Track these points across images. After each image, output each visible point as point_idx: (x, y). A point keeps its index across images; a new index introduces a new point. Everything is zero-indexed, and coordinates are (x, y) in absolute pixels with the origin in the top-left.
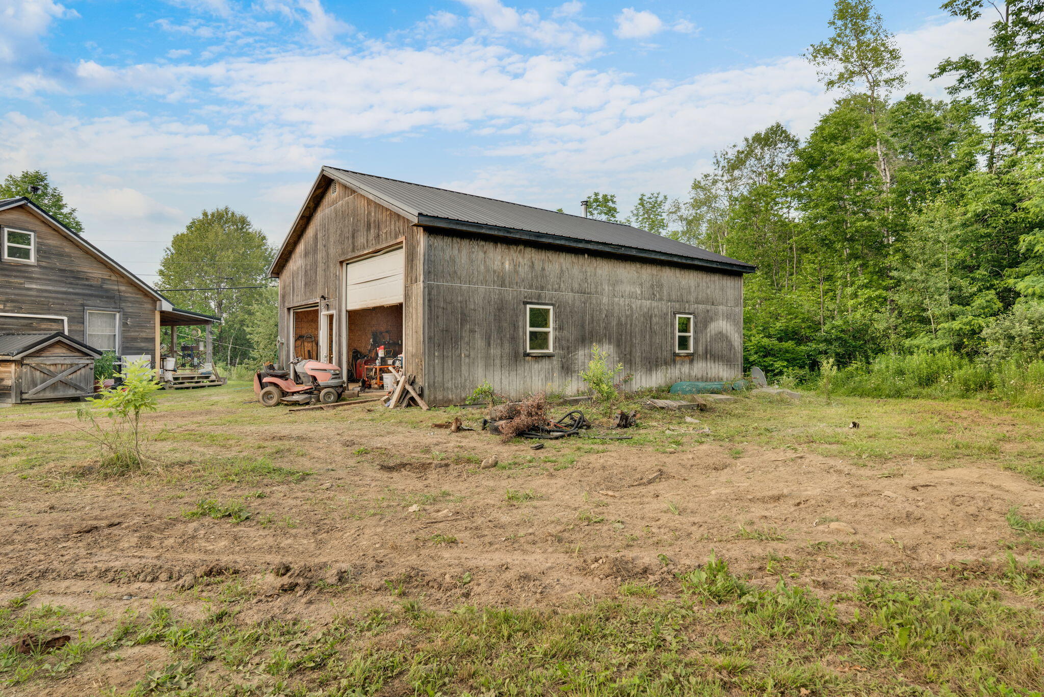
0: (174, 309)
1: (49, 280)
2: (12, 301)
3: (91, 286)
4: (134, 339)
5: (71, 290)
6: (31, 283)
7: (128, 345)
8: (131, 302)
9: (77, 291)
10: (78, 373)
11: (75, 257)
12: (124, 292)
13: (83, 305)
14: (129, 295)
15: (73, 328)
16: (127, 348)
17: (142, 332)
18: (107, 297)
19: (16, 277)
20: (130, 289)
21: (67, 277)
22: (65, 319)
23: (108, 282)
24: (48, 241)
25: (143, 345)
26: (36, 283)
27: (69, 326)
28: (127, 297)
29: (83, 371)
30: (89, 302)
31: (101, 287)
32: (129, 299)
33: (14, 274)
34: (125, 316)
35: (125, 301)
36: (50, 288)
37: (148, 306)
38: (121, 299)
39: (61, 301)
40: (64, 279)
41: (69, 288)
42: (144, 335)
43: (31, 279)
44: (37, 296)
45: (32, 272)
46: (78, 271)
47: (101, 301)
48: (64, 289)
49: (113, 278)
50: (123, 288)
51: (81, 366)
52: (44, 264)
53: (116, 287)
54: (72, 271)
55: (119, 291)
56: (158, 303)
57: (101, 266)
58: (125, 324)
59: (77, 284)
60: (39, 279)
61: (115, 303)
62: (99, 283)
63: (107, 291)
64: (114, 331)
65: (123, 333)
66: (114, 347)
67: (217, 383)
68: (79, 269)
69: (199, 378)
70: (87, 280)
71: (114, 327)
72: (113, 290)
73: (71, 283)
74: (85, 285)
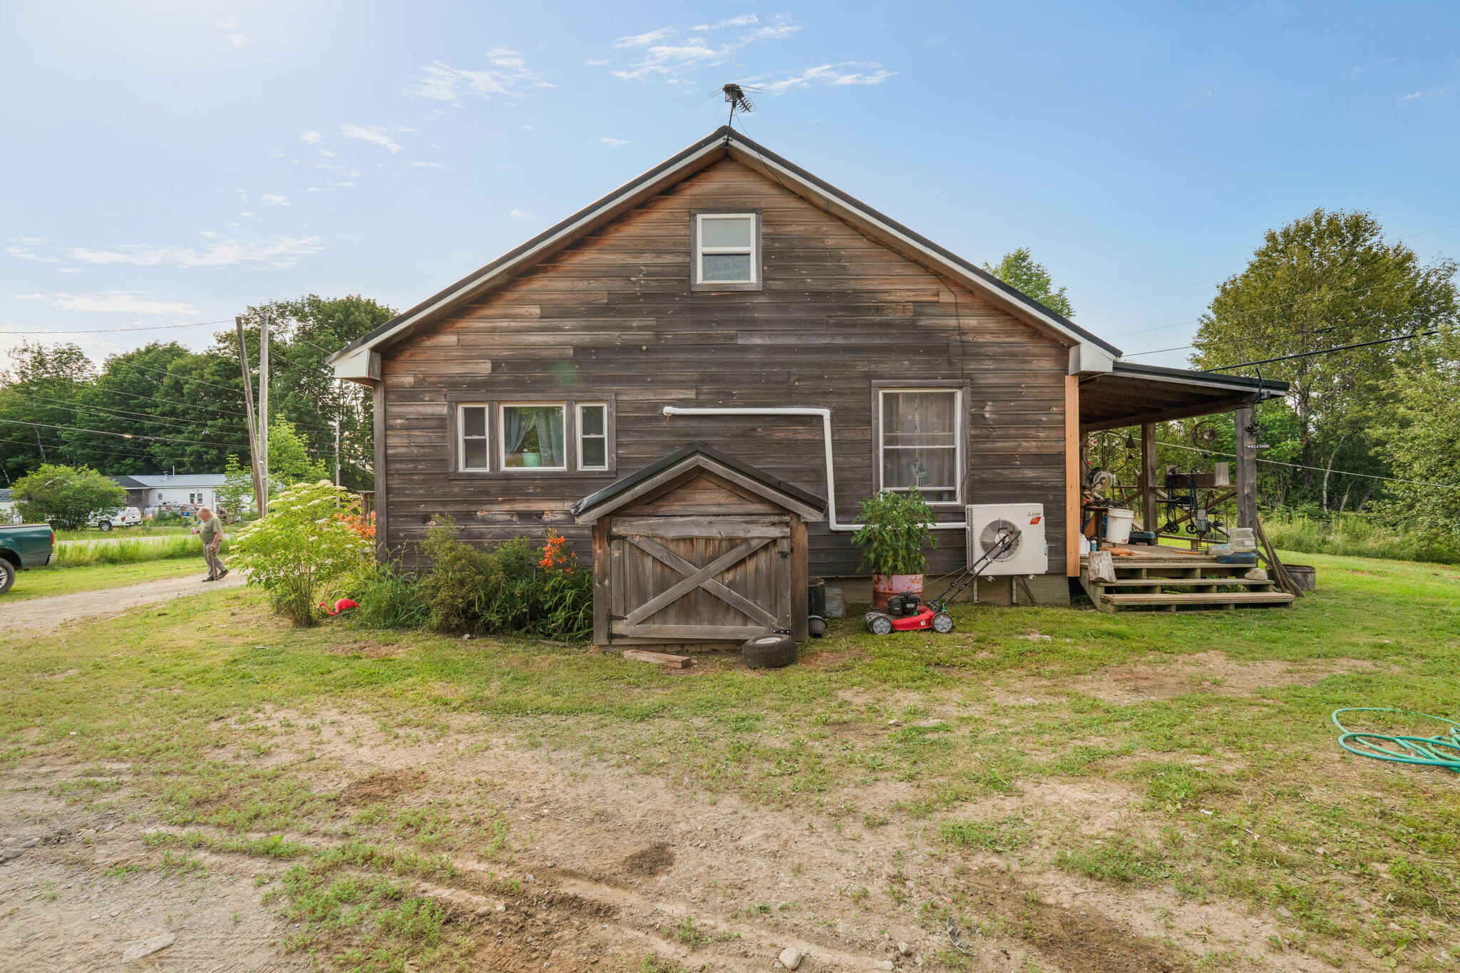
0: (1117, 367)
1: (790, 322)
2: (713, 379)
3: (888, 325)
4: (1006, 460)
5: (839, 341)
6: (751, 333)
7: (988, 475)
8: (994, 357)
9: (854, 341)
10: (751, 565)
11: (852, 258)
12: (976, 331)
13: (868, 376)
14: (988, 338)
15: (848, 435)
16: (984, 482)
17: (1026, 437)
18: (929, 351)
19: (720, 323)
20: (991, 323)
21: (830, 309)
22: (826, 413)
23: (931, 310)
24: (787, 229)
25: (1029, 473)
26: (761, 333)
27: (835, 430)
28: (981, 345)
29: (763, 559)
30: (885, 368)
31: (913, 325)
32: (990, 350)
33: (718, 316)
34: (979, 396)
35: (978, 357)
36: (792, 341)
37: (1047, 364)
38: (969, 351)
39: (816, 371)
40: (823, 316)
41: (833, 336)
42: (1031, 446)
43: (751, 325)
44: (763, 364)
45: (753, 308)
46: (856, 292)
47: (913, 363)
48: (823, 341)
49: (946, 297)
50: (971, 322)
51: (755, 544)
52: (777, 285)
53: (952, 322)
54: (842, 294)
55: (961, 331)
56: (1072, 351)
57: (911, 270)
58: (975, 420)
59: (854, 325)
60: (767, 322)
61: (950, 363)
62: (909, 316)
63: (929, 332)
64: (951, 440)
65: (973, 442)
66: (952, 481)
67: (1272, 595)
68: (858, 286)
69: (1206, 572)
70: (878, 310)
71: (952, 429)
72: (945, 330)
73: (839, 325)
74: (872, 325)
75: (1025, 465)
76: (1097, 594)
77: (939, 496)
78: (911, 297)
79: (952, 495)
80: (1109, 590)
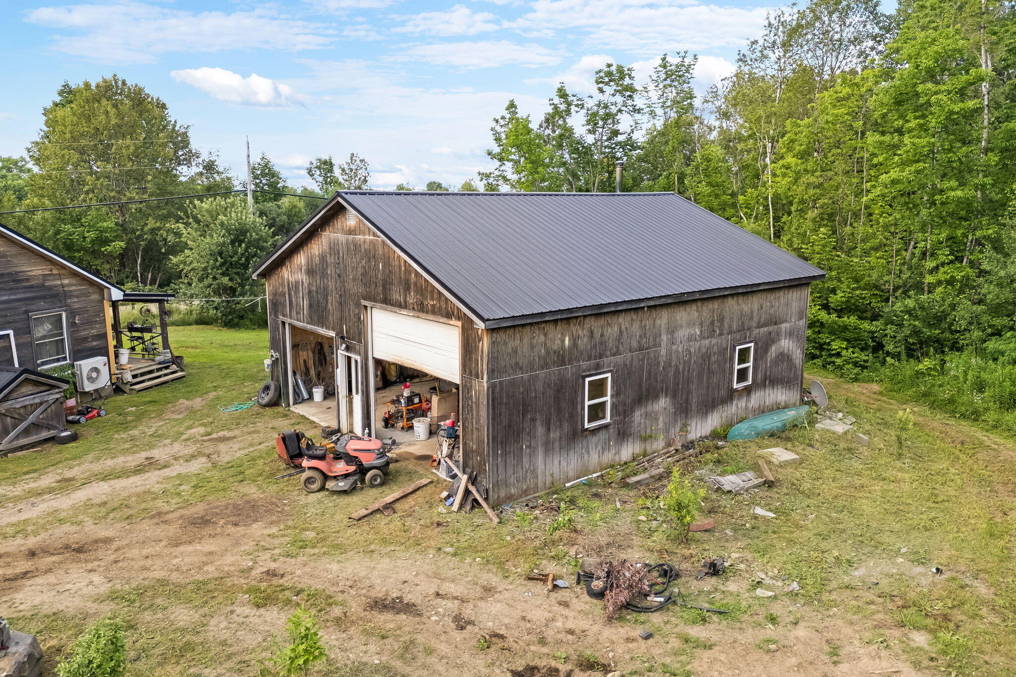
0: (125, 295)
3: (32, 287)
4: (85, 339)
5: (12, 297)
7: (79, 347)
8: (77, 297)
9: (19, 296)
10: (49, 410)
11: (12, 256)
12: (69, 285)
13: (27, 312)
14: (73, 288)
15: (21, 341)
16: (78, 351)
17: (92, 328)
18: (51, 296)
20: (72, 281)
21: (6, 282)
22: (11, 332)
23: (50, 278)
25: (95, 343)
27: (16, 340)
28: (71, 291)
29: (53, 407)
30: (34, 307)
31: (43, 285)
32: (75, 293)
34: (72, 314)
35: (71, 297)
37: (95, 297)
38: (67, 295)
41: (10, 295)
42: (94, 332)
46: (17, 273)
47: (45, 301)
48: (6, 298)
49: (55, 272)
50: (66, 281)
53: (59, 282)
54: (10, 274)
55: (63, 286)
56: (106, 291)
57: (42, 260)
58: (72, 324)
59: (18, 288)
61: (60, 301)
62: (41, 281)
63: (50, 288)
64: (62, 334)
65: (71, 334)
66: (64, 352)
67: (179, 374)
68: (18, 269)
69: (159, 370)
70: (27, 280)
71: (62, 328)
72: (56, 286)
73: (11, 289)
74: (25, 287)
75: (92, 341)
76: (127, 388)
77: (58, 360)
78: (40, 272)
79: (65, 359)
80: (132, 385)
